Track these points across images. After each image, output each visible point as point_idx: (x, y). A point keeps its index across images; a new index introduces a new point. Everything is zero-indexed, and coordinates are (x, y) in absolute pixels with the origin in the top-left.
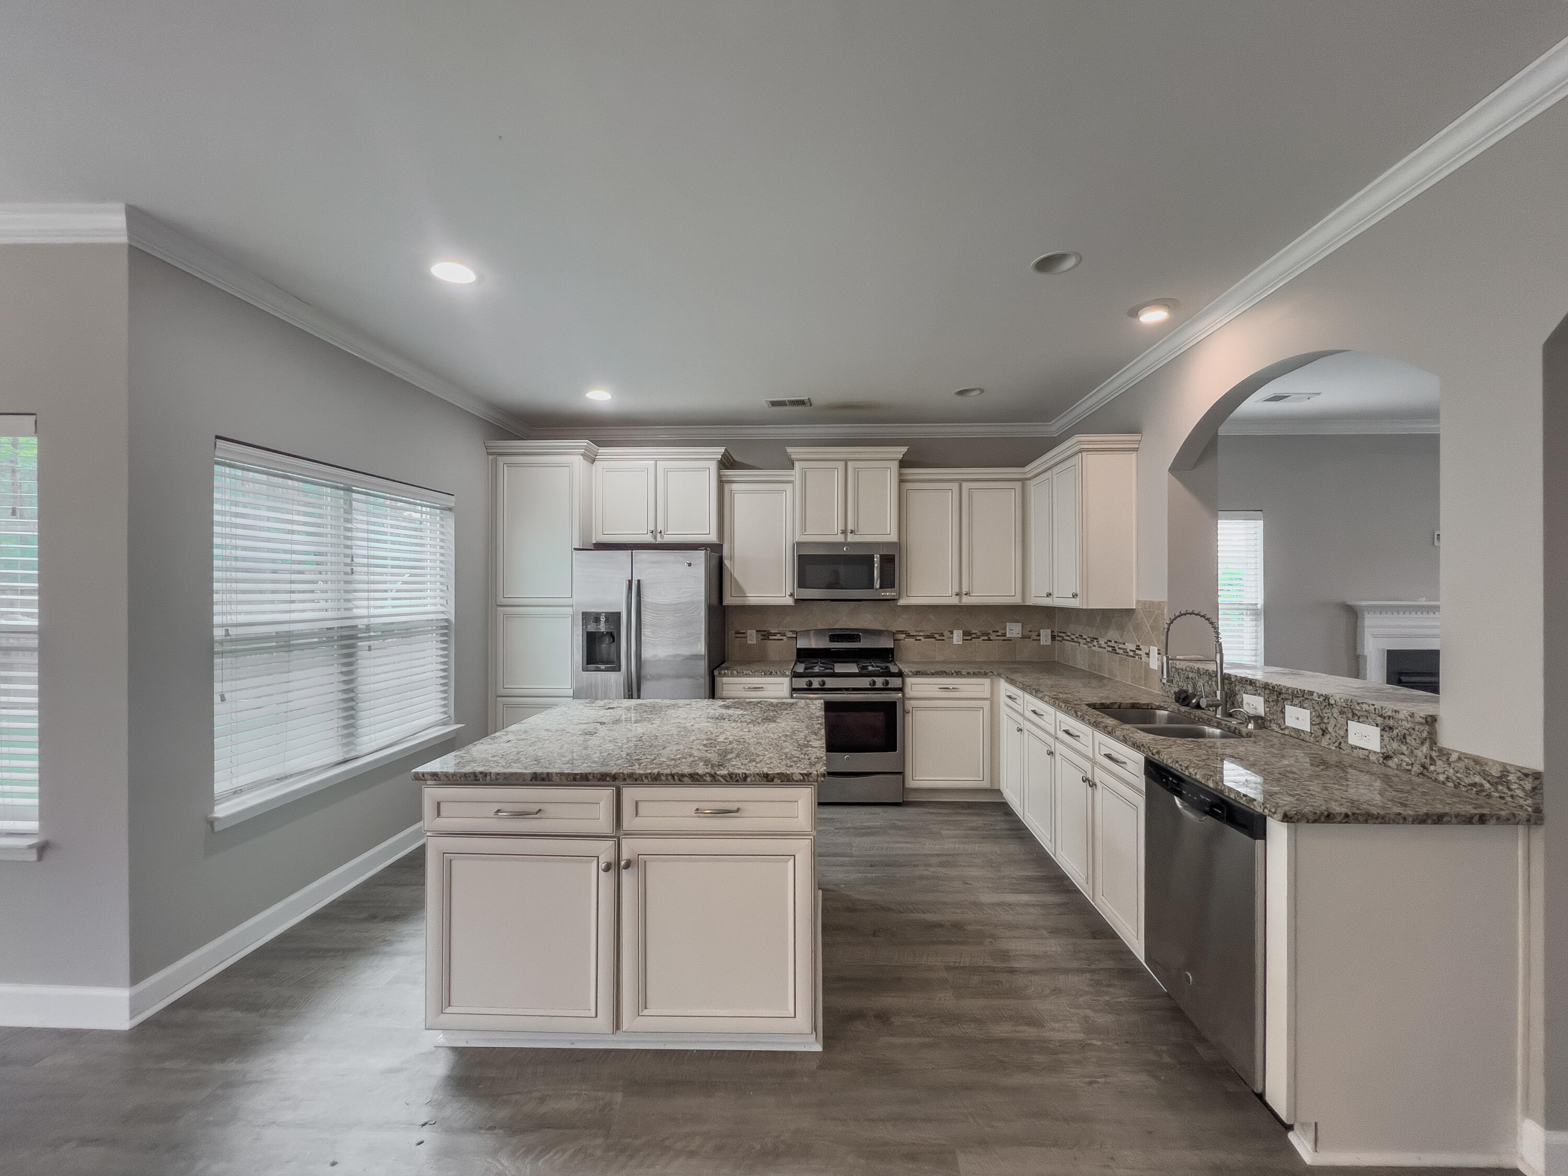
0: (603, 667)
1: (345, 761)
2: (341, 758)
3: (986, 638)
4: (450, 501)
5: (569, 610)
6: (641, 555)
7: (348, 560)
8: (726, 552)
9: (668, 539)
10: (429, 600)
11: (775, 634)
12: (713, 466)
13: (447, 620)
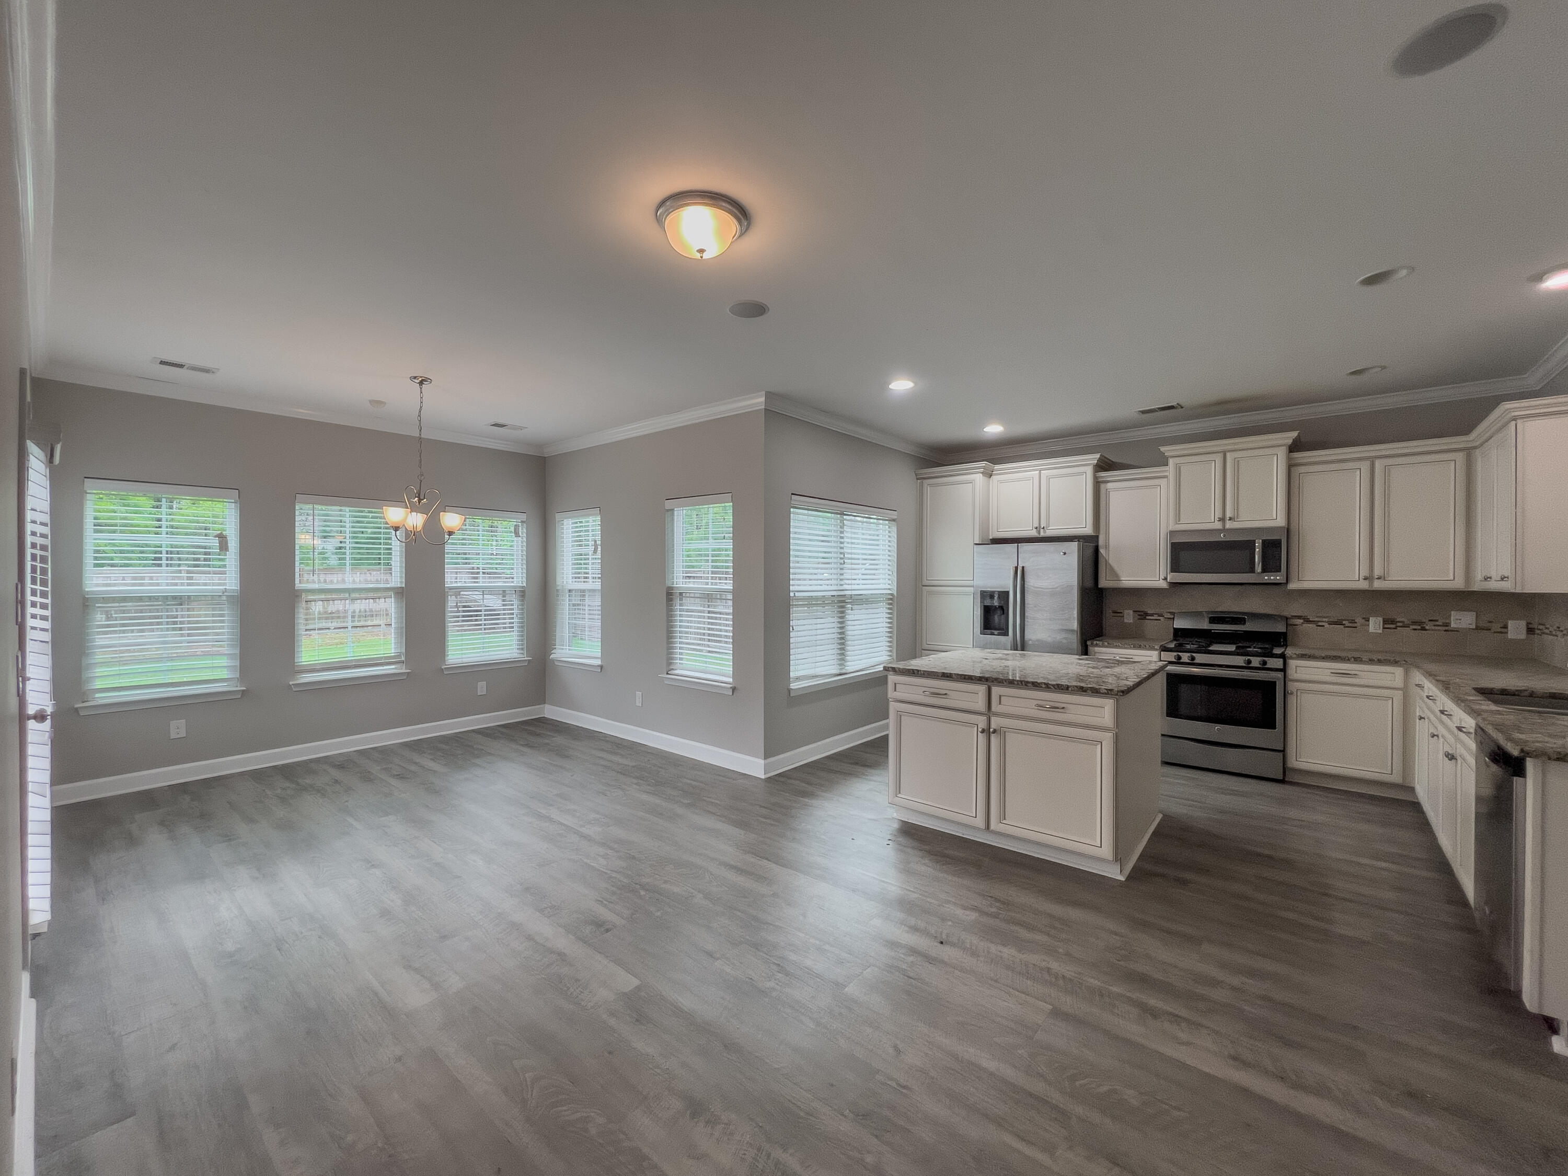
0: (996, 632)
1: (841, 674)
2: (838, 672)
3: (1419, 627)
4: (894, 515)
5: (972, 589)
6: (1025, 547)
7: (842, 556)
8: (1101, 542)
9: (1049, 533)
10: (881, 581)
11: (1152, 615)
12: (1089, 470)
13: (892, 595)
